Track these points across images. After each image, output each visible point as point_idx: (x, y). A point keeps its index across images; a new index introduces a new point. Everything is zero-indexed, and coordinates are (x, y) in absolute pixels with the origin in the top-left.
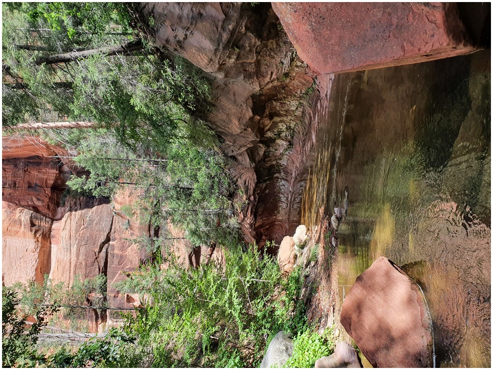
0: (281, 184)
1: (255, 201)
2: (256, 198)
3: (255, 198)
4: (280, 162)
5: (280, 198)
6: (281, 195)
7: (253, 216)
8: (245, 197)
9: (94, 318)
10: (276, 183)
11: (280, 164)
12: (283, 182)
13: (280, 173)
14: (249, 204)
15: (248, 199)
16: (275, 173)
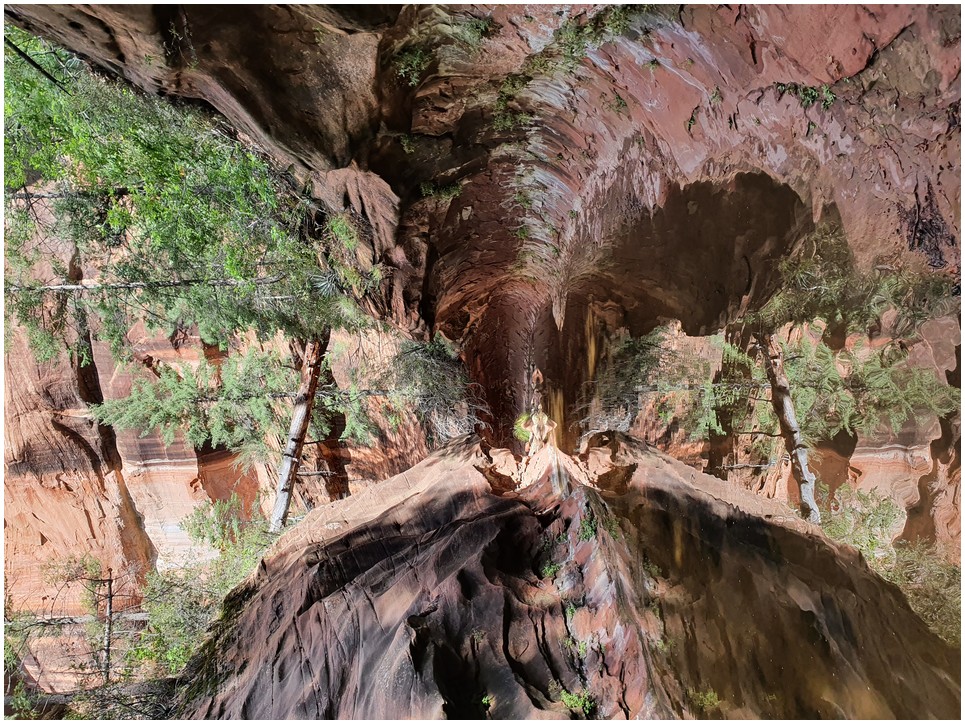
0: (527, 180)
1: (416, 264)
2: (418, 253)
3: (412, 256)
4: (522, 92)
5: (525, 229)
6: (529, 220)
7: (416, 315)
8: (364, 255)
9: (88, 463)
10: (502, 177)
11: (523, 102)
12: (540, 174)
13: (522, 139)
14: (390, 278)
15: (385, 258)
16: (496, 143)
